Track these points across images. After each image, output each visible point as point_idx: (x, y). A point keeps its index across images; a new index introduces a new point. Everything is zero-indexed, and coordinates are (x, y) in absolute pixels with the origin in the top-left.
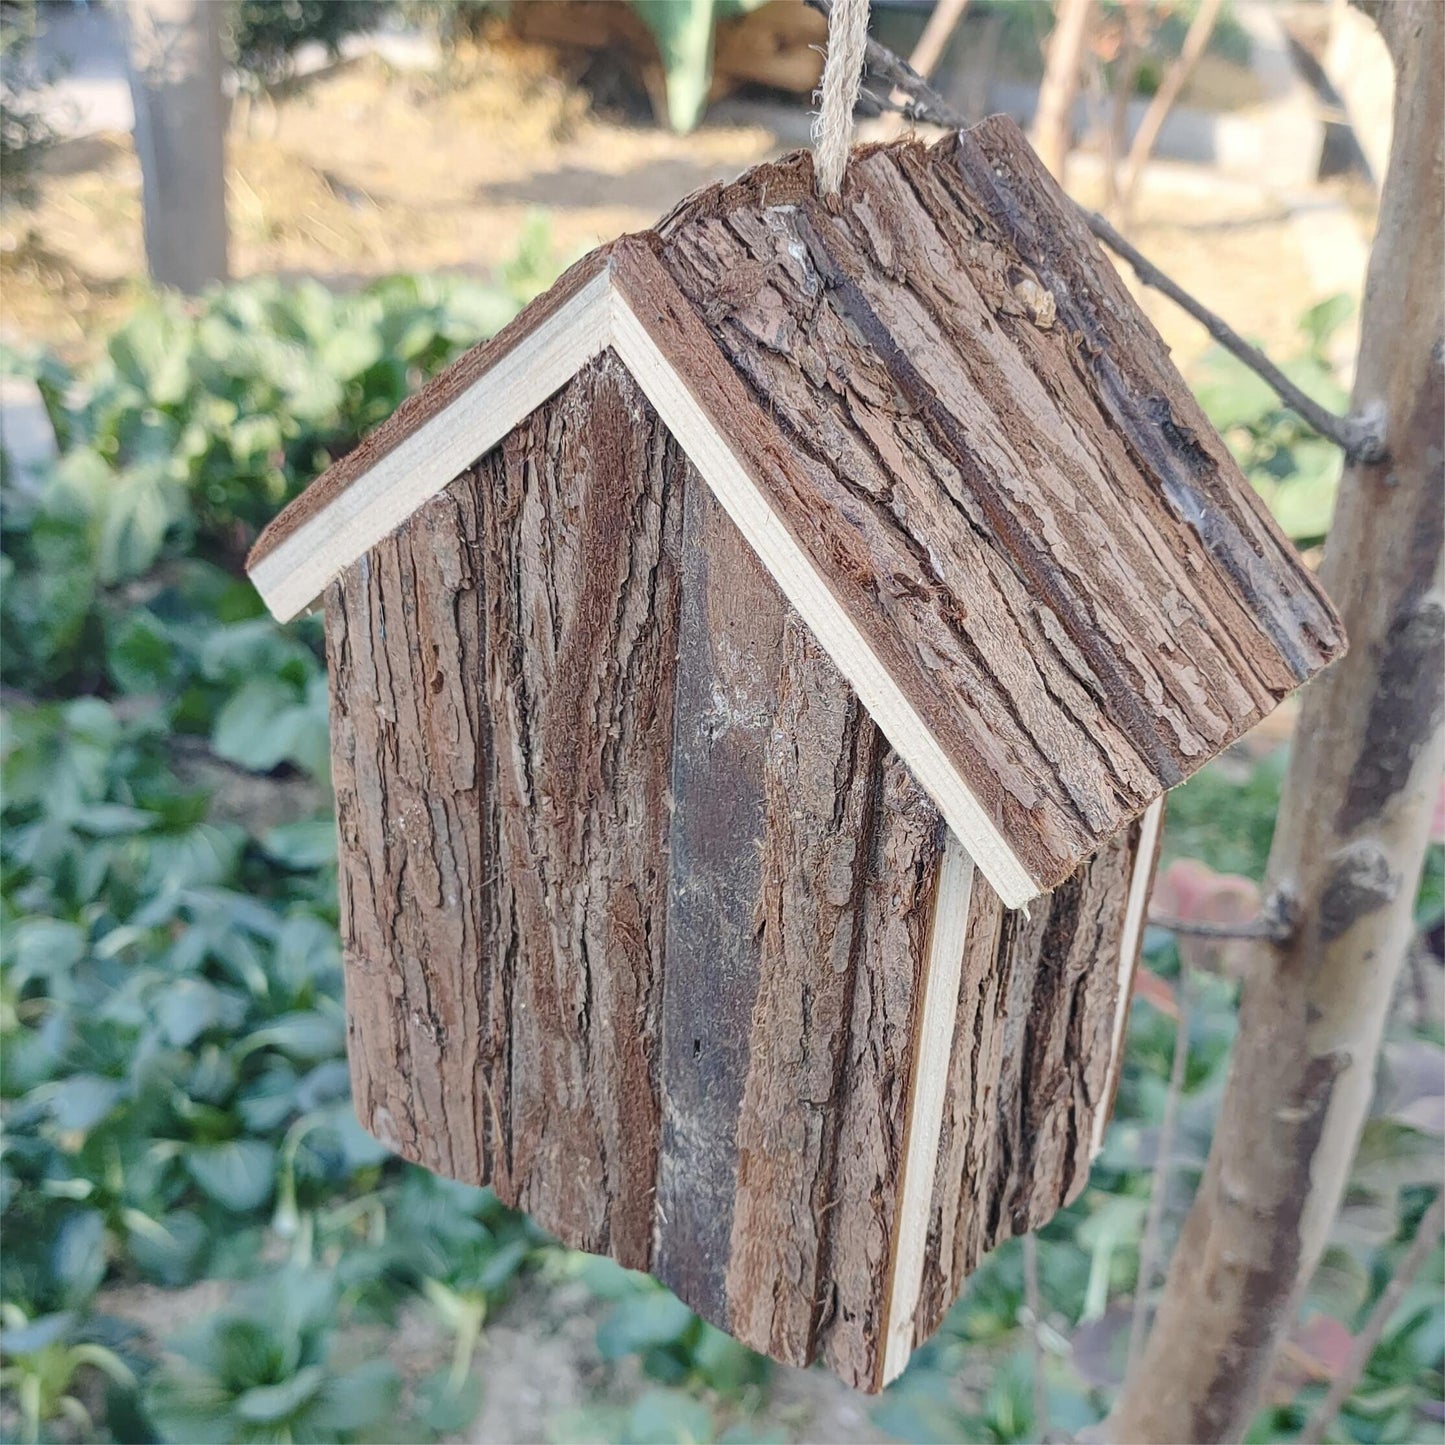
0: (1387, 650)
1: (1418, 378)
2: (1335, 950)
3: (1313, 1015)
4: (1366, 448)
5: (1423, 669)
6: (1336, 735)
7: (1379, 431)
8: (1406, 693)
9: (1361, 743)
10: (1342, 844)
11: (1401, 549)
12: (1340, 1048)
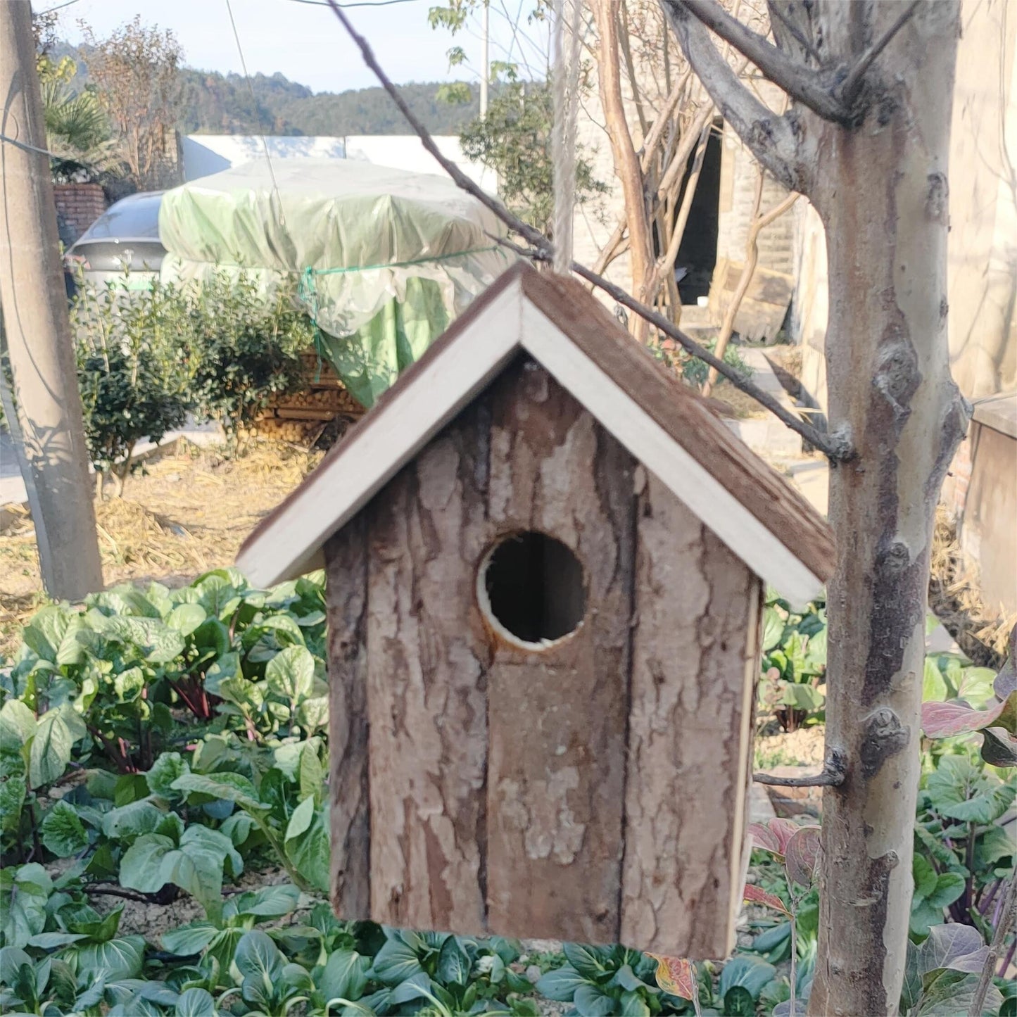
0: (874, 578)
1: (866, 403)
2: (873, 784)
3: (867, 831)
4: (842, 450)
5: (899, 588)
6: (852, 642)
7: (847, 439)
8: (892, 604)
9: (868, 642)
10: (868, 711)
11: (873, 513)
12: (888, 851)
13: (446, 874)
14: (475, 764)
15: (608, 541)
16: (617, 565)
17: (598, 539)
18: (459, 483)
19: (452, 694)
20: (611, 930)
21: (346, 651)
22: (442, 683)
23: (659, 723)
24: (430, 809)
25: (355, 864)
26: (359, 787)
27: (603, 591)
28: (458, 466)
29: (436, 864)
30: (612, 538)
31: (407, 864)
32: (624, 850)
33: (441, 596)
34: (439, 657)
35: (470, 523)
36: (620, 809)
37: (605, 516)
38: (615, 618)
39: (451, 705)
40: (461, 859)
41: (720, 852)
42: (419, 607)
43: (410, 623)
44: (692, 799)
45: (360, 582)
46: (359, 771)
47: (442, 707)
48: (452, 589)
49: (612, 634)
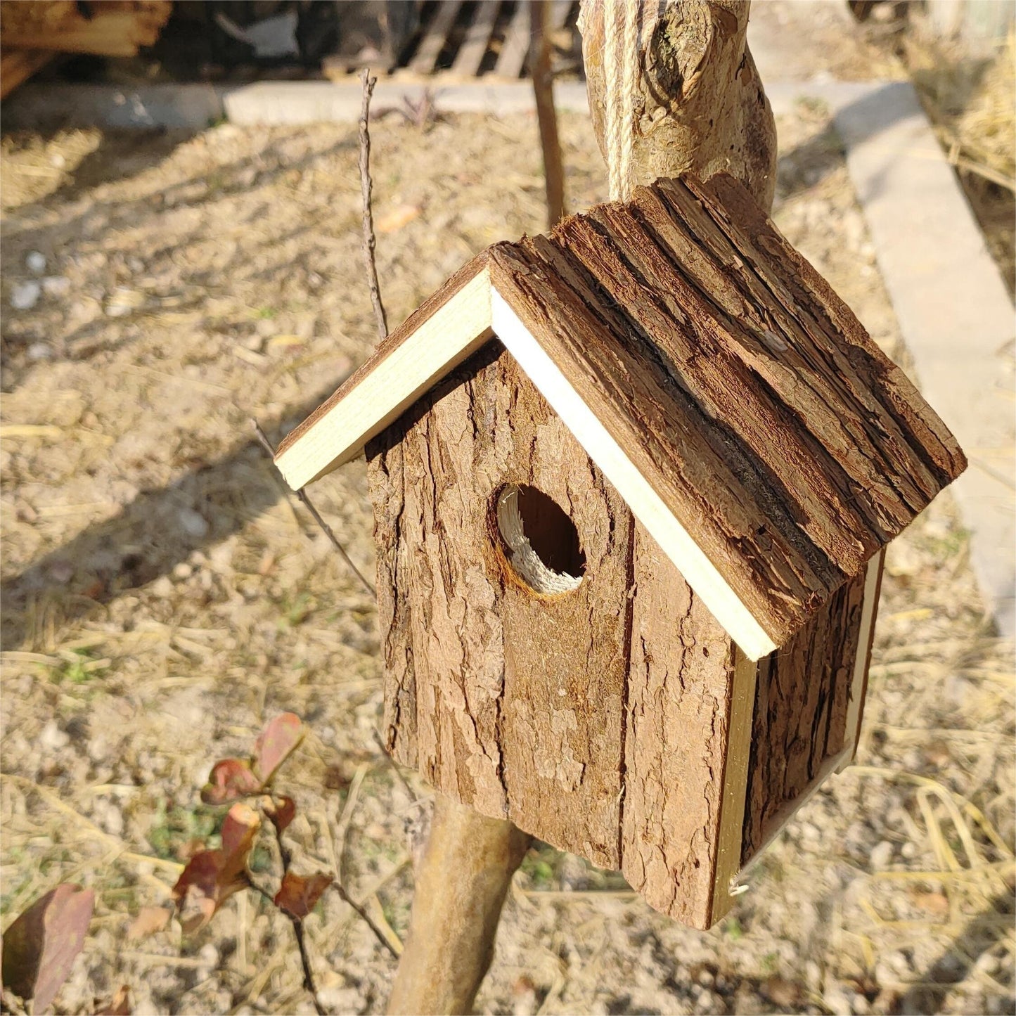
13: (469, 762)
14: (493, 676)
15: (601, 516)
16: (610, 538)
17: (591, 512)
18: (470, 422)
19: (470, 610)
20: (612, 858)
21: (388, 542)
22: (461, 599)
23: (648, 698)
24: (454, 703)
25: (405, 720)
26: (404, 659)
27: (597, 561)
28: (468, 408)
29: (462, 751)
30: (606, 513)
31: (439, 742)
32: (624, 794)
33: (458, 522)
34: (457, 576)
35: (480, 462)
36: (619, 759)
37: (598, 491)
38: (609, 588)
39: (469, 620)
40: (482, 753)
41: (701, 837)
42: (439, 526)
43: (432, 538)
44: (676, 779)
45: (397, 483)
46: (403, 644)
47: (462, 619)
48: (467, 518)
49: (606, 603)
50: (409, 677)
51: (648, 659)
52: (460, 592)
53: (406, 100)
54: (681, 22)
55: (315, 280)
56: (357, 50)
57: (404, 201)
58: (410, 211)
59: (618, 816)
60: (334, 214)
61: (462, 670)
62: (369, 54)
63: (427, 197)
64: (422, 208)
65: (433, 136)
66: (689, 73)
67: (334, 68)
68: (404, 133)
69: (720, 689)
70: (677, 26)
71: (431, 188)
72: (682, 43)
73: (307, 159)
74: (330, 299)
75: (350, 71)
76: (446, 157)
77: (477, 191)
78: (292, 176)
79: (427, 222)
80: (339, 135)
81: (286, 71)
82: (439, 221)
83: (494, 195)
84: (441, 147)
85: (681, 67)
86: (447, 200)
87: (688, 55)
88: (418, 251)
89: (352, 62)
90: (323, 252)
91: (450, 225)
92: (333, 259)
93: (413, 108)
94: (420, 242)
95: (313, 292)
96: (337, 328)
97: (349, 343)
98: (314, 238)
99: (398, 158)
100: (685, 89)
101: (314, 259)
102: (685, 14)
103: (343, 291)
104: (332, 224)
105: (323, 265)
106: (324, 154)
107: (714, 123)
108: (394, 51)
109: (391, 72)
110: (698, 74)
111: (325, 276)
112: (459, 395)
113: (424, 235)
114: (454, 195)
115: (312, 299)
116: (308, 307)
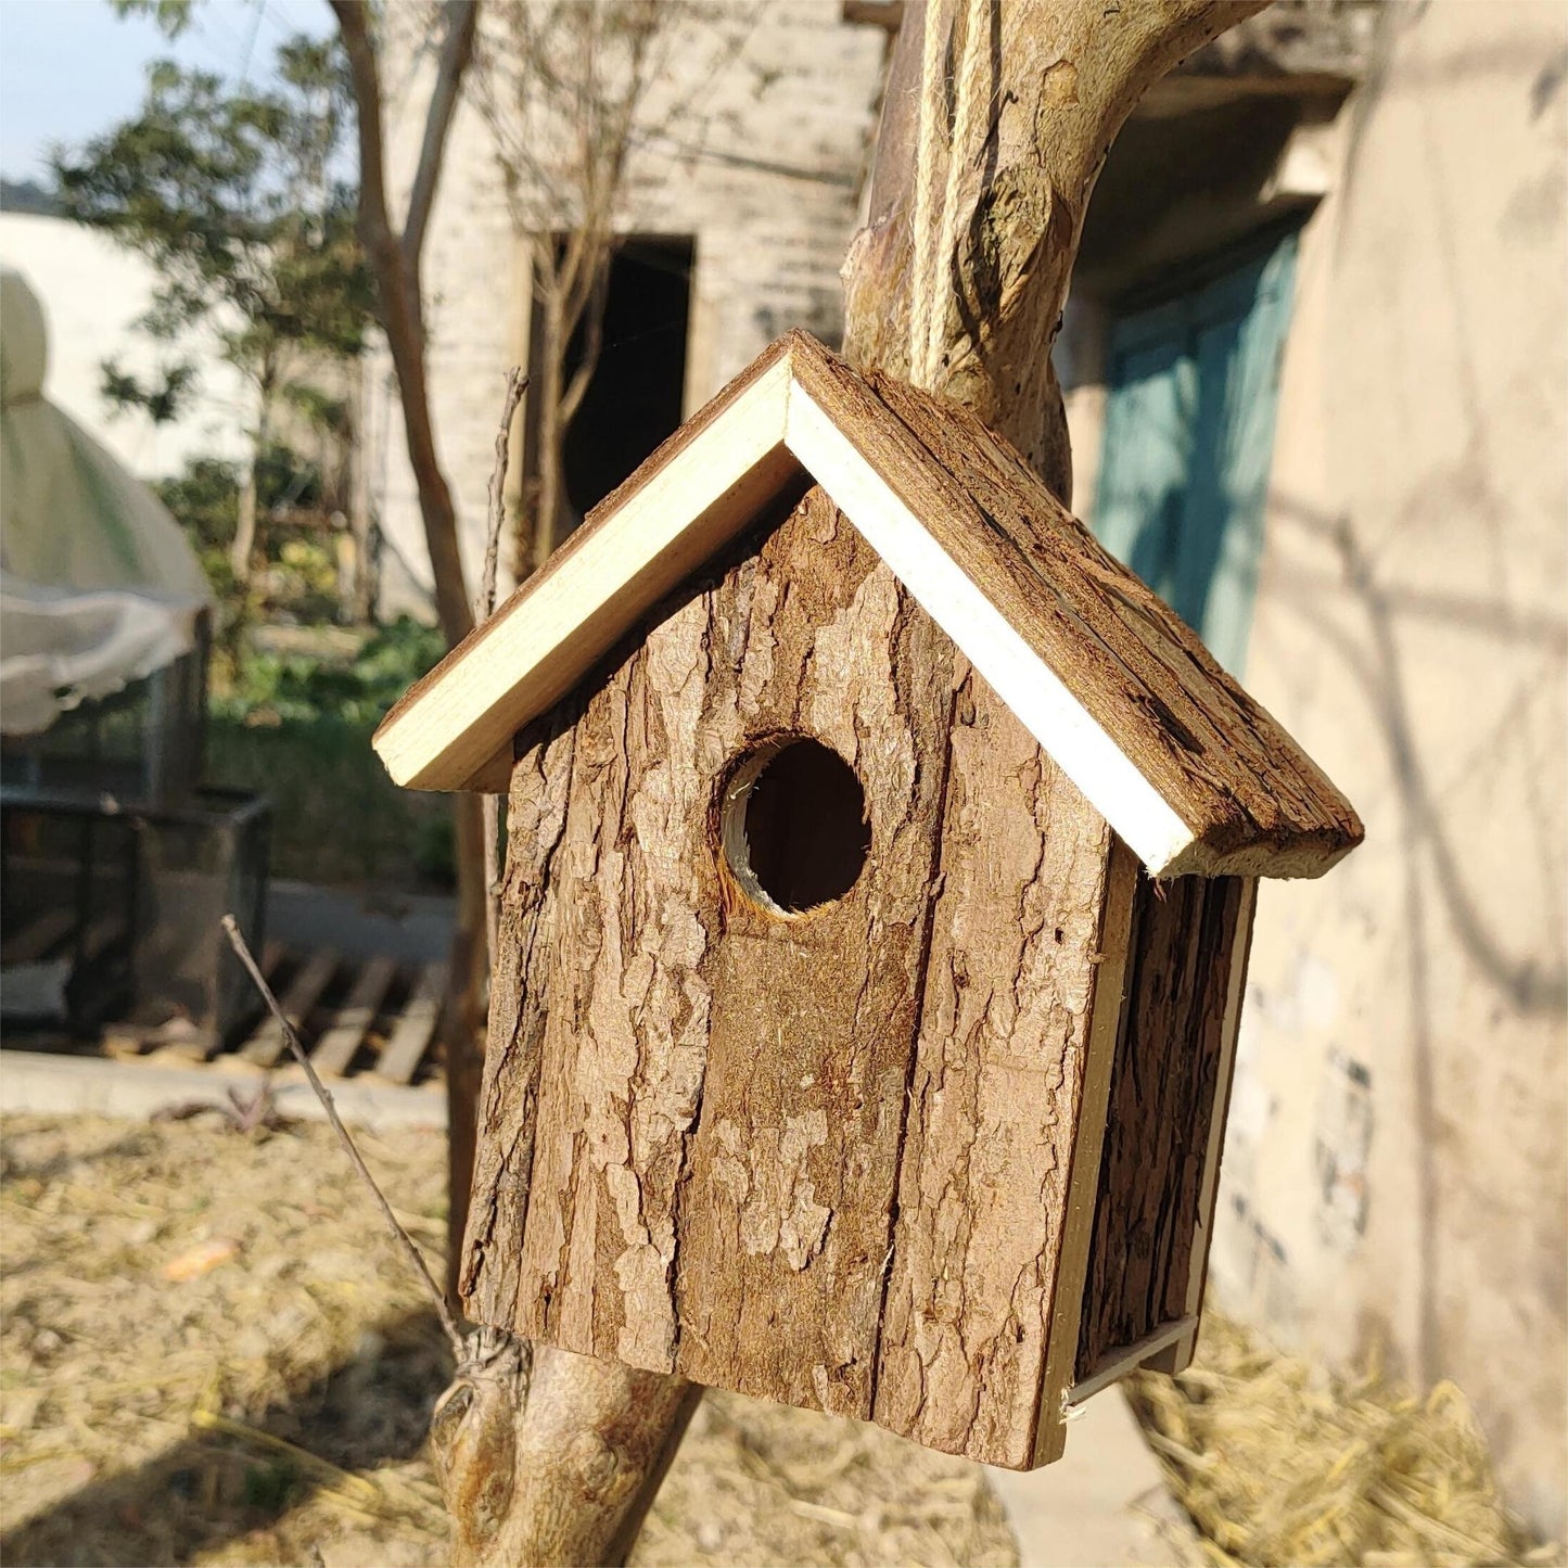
13: (621, 1264)
14: (684, 1091)
15: (903, 756)
16: (914, 794)
17: (888, 752)
18: (704, 656)
19: (659, 975)
20: (860, 1395)
21: (526, 898)
22: (646, 957)
23: (955, 1051)
24: (607, 1155)
25: (503, 1233)
26: (520, 1112)
27: (889, 834)
28: (704, 630)
29: (610, 1244)
30: (910, 753)
31: (568, 1242)
32: (891, 1261)
33: (661, 822)
34: (647, 916)
35: (712, 716)
36: (890, 1190)
37: (901, 718)
38: (904, 878)
39: (657, 993)
40: (646, 1242)
41: (1030, 1280)
42: (628, 836)
43: (613, 860)
44: (993, 1184)
45: (558, 795)
46: (523, 1083)
47: (642, 995)
48: (677, 814)
49: (898, 902)
50: (524, 1145)
51: (961, 981)
52: (650, 942)
53: (232, 1095)
54: (1012, 196)
55: (48, 1340)
56: (161, 1020)
57: (213, 1236)
58: (221, 1251)
59: (879, 1302)
60: (93, 1245)
61: (630, 1090)
62: (179, 1027)
63: (252, 1232)
64: (242, 1248)
65: (269, 1149)
66: (1014, 275)
67: (120, 1043)
68: (222, 1140)
69: (1078, 995)
70: (1007, 203)
71: (260, 1220)
72: (1010, 228)
73: (57, 1166)
74: (69, 1372)
75: (146, 1050)
76: (287, 1179)
77: (332, 1229)
78: (30, 1186)
79: (247, 1269)
80: (115, 1135)
81: (42, 1038)
82: (269, 1266)
83: (360, 1235)
84: (279, 1166)
85: (1003, 267)
86: (281, 1240)
87: (1017, 242)
88: (229, 1311)
89: (152, 1036)
90: (68, 1302)
91: (287, 1273)
92: (83, 1312)
93: (242, 1108)
94: (233, 1294)
95: (41, 1358)
96: (77, 1416)
97: (96, 1440)
98: (55, 1277)
99: (209, 1175)
100: (1003, 301)
101: (47, 1309)
102: (1020, 184)
103: (94, 1360)
104: (90, 1260)
105: (63, 1321)
106: (88, 1159)
107: (1022, 389)
108: (220, 1026)
109: (210, 1057)
110: (1024, 278)
111: (66, 1337)
112: (693, 614)
113: (241, 1287)
114: (295, 1232)
115: (39, 1370)
116: (28, 1381)
